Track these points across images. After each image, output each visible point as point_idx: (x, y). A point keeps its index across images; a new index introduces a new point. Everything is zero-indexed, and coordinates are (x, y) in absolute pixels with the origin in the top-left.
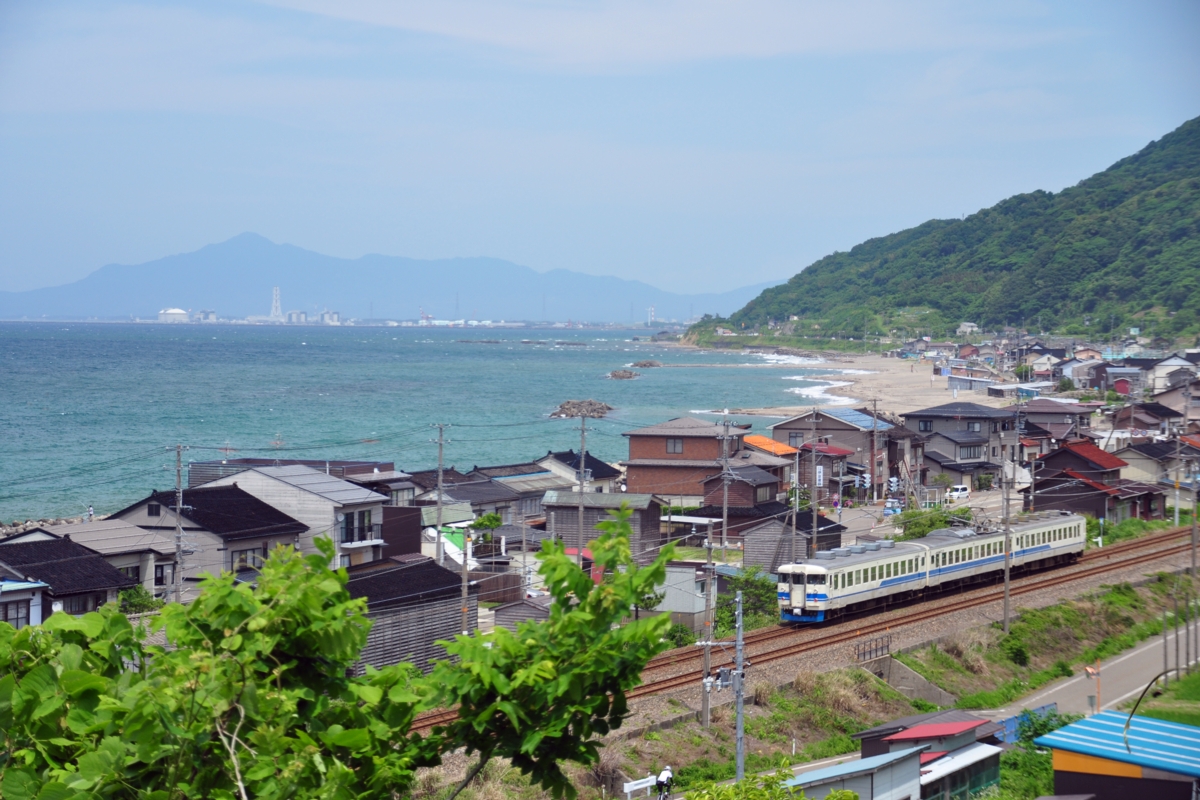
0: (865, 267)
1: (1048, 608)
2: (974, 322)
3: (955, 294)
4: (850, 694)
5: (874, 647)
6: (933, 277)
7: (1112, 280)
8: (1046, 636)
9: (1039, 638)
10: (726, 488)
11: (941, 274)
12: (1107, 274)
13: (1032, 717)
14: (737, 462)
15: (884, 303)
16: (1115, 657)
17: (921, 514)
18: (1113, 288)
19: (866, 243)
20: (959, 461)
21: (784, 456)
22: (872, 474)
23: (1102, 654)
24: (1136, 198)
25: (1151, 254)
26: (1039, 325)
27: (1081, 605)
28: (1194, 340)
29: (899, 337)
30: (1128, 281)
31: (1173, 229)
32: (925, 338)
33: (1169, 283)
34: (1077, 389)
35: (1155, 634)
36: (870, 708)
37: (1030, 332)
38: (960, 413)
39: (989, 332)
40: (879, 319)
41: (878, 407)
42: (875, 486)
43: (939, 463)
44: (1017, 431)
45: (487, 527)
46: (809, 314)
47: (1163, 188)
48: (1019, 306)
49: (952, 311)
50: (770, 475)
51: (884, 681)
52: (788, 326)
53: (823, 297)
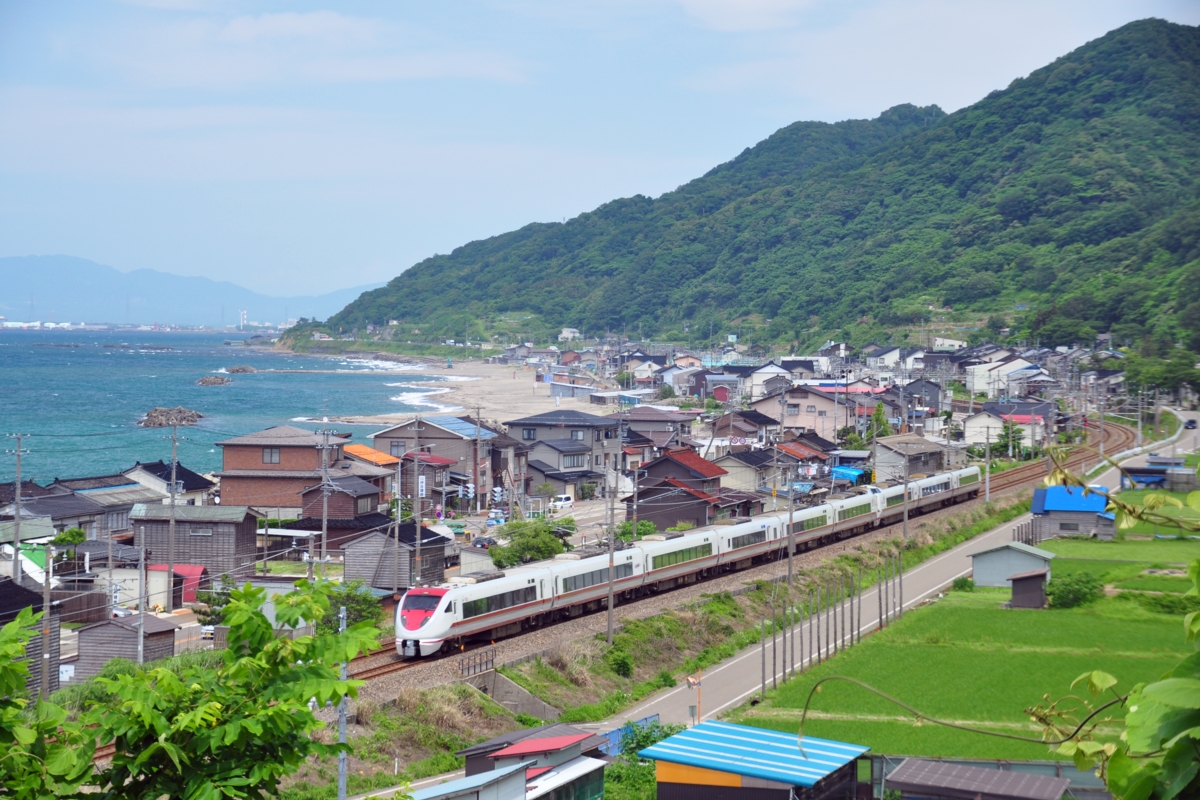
0: (466, 270)
1: (651, 618)
2: (576, 328)
3: (557, 300)
4: (454, 710)
5: (478, 661)
6: (534, 282)
7: (710, 286)
8: (649, 647)
9: (642, 650)
10: (325, 499)
11: (542, 278)
12: (705, 280)
13: (635, 728)
14: (337, 473)
15: (486, 308)
16: (715, 666)
17: (526, 525)
18: (712, 294)
19: (467, 246)
20: (563, 470)
21: (385, 466)
22: (475, 483)
23: (703, 664)
24: (732, 205)
25: (748, 262)
26: (640, 331)
27: (682, 614)
28: (789, 347)
29: (501, 342)
30: (724, 288)
31: (768, 237)
32: (526, 344)
33: (765, 290)
34: (677, 396)
35: (753, 642)
36: (473, 724)
37: (631, 339)
38: (565, 421)
39: (591, 338)
40: (481, 324)
41: (481, 416)
42: (479, 496)
43: (543, 472)
44: (620, 439)
45: (69, 543)
46: (408, 318)
47: (758, 195)
48: (620, 312)
49: (556, 317)
50: (371, 485)
51: (489, 697)
52: (388, 331)
53: (423, 300)
